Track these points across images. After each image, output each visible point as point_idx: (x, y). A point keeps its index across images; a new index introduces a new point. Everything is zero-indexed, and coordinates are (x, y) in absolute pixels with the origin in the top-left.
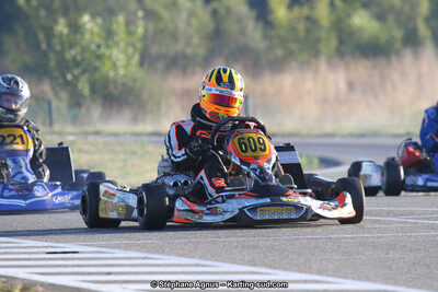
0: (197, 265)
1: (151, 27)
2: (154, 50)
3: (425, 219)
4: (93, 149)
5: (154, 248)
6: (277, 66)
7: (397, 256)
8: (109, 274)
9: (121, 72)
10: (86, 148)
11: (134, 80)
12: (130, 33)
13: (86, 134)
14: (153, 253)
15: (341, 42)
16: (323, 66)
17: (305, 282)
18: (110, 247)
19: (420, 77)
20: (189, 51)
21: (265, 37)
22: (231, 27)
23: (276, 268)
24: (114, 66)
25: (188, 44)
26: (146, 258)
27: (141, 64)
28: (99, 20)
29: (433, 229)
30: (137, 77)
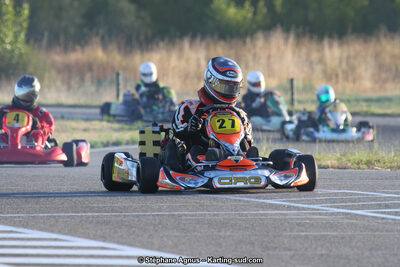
0: (56, 240)
7: (228, 233)
9: (9, 47)
11: (21, 55)
14: (18, 226)
19: (269, 57)
27: (27, 41)
29: (262, 207)
30: (23, 52)
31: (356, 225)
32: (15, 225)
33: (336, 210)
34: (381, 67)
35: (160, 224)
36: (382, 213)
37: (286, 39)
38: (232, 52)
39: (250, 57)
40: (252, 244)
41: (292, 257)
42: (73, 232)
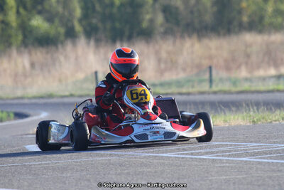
31: (163, 163)
33: (147, 155)
34: (159, 60)
35: (16, 171)
36: (181, 154)
37: (88, 43)
38: (49, 56)
39: (62, 58)
40: (89, 180)
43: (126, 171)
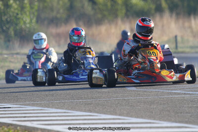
0: (65, 113)
1: (41, 5)
2: (43, 16)
3: (167, 90)
4: (16, 61)
5: (45, 105)
6: (99, 22)
7: (155, 107)
8: (25, 117)
9: (28, 25)
10: (12, 60)
11: (34, 29)
12: (32, 8)
13: (13, 54)
14: (45, 107)
15: (127, 10)
16: (120, 22)
17: (114, 119)
18: (25, 105)
19: (163, 26)
20: (58, 16)
21: (93, 8)
22: (78, 4)
23: (100, 113)
24: (25, 23)
25: (58, 12)
26: (41, 110)
27: (37, 22)
28: (18, 2)
29: (171, 94)
30: (35, 28)
32: (42, 107)
37: (171, 16)
40: (169, 111)
41: (191, 116)
42: (73, 109)
43: (195, 105)
